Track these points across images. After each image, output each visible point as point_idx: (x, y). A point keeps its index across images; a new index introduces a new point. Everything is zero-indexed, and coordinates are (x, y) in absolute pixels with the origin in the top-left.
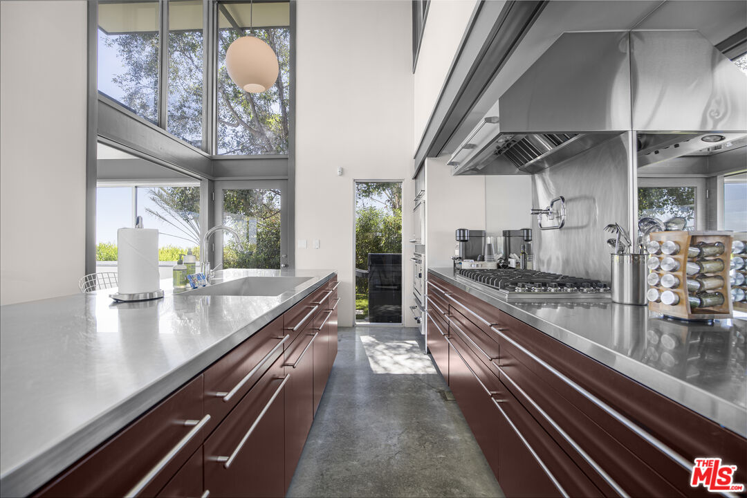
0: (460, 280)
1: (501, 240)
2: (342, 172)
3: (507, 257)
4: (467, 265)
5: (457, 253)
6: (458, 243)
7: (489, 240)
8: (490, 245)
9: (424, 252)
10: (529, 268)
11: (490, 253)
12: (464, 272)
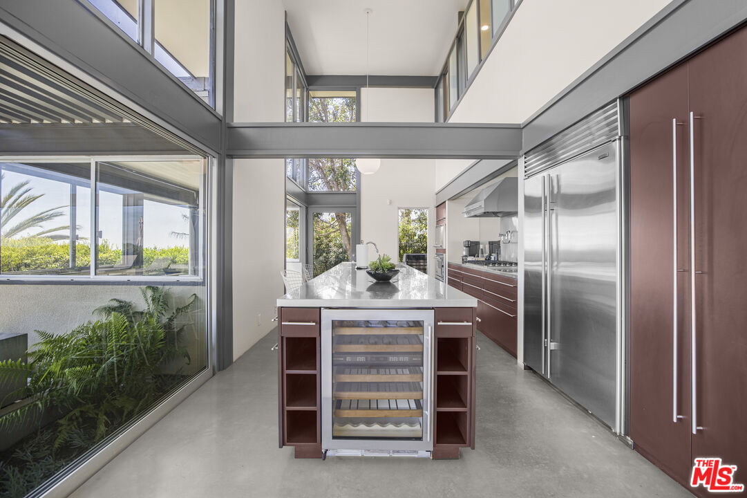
0: (468, 265)
1: (487, 246)
2: (391, 203)
3: (490, 255)
4: (470, 258)
5: (464, 253)
6: (465, 248)
7: (481, 247)
8: (482, 249)
9: (445, 253)
10: (499, 259)
11: (482, 253)
12: (469, 262)
